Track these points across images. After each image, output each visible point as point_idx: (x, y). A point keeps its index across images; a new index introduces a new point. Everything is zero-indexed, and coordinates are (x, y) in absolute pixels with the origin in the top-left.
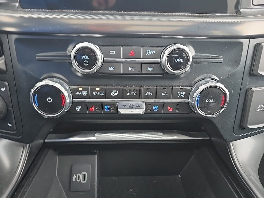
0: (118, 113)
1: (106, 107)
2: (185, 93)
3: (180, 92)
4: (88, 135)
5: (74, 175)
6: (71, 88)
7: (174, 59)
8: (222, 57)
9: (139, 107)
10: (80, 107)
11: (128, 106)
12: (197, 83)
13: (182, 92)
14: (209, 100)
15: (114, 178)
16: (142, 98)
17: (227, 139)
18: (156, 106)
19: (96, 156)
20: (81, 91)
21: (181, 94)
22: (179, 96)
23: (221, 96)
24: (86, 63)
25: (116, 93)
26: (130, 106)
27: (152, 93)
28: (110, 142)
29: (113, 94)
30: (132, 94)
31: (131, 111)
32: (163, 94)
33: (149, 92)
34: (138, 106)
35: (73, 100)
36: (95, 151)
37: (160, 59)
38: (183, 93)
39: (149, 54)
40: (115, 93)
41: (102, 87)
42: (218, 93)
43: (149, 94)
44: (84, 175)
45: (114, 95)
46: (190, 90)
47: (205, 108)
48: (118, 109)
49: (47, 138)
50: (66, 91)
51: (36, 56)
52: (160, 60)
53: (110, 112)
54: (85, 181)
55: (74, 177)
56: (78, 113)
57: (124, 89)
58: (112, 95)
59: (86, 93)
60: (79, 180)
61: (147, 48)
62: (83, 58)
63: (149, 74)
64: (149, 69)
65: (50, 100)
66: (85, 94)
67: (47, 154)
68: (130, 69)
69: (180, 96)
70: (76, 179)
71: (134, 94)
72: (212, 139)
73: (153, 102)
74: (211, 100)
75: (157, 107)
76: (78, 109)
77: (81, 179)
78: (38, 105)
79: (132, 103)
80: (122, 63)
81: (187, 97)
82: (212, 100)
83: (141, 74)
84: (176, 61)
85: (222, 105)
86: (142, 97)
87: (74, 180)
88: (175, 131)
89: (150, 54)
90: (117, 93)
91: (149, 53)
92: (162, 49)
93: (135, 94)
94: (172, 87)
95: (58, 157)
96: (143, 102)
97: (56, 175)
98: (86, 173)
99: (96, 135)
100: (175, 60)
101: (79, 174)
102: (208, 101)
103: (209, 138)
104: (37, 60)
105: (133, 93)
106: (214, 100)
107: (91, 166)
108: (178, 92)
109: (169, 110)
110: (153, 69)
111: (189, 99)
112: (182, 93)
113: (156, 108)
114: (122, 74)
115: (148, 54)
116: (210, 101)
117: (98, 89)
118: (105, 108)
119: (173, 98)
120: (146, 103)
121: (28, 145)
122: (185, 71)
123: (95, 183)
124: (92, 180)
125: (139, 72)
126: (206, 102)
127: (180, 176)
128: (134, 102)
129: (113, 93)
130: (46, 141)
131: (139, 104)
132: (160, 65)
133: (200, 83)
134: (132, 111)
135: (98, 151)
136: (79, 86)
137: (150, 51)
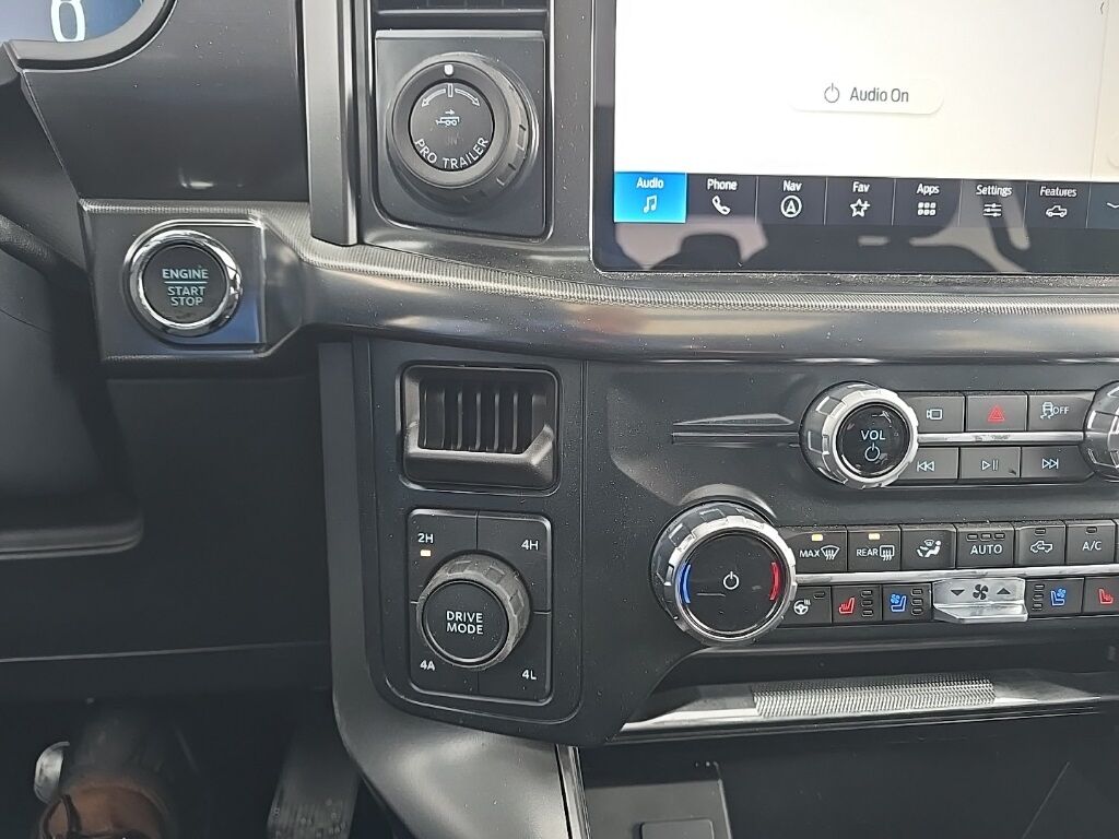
0: (931, 620)
1: (895, 599)
6: (785, 538)
9: (1006, 596)
10: (808, 602)
11: (969, 593)
16: (1020, 563)
18: (1059, 590)
19: (720, 784)
20: (818, 545)
25: (933, 548)
26: (978, 592)
27: (1051, 545)
29: (924, 552)
30: (988, 548)
32: (1086, 547)
33: (1043, 542)
34: (1004, 592)
36: (708, 764)
37: (1085, 430)
39: (1049, 417)
40: (929, 548)
41: (887, 529)
43: (1043, 548)
45: (928, 555)
48: (934, 605)
52: (1085, 435)
53: (908, 618)
56: (798, 622)
57: (962, 532)
58: (921, 554)
59: (835, 550)
61: (1042, 396)
62: (865, 439)
63: (1043, 481)
64: (1045, 463)
65: (732, 582)
66: (830, 555)
68: (985, 465)
71: (992, 548)
73: (1055, 574)
75: (1062, 593)
76: (801, 608)
79: (983, 583)
80: (959, 446)
83: (1020, 481)
86: (1021, 558)
89: (1052, 415)
90: (937, 549)
91: (1049, 413)
92: (1089, 396)
93: (998, 549)
94: (1113, 519)
105: (990, 546)
107: (711, 824)
109: (1103, 600)
110: (1057, 464)
113: (1058, 595)
114: (957, 481)
115: (1045, 415)
117: (874, 536)
118: (892, 601)
119: (1117, 561)
120: (1027, 579)
125: (1013, 476)
128: (992, 579)
129: (925, 549)
131: (1007, 585)
135: (717, 765)
136: (813, 529)
137: (1052, 406)
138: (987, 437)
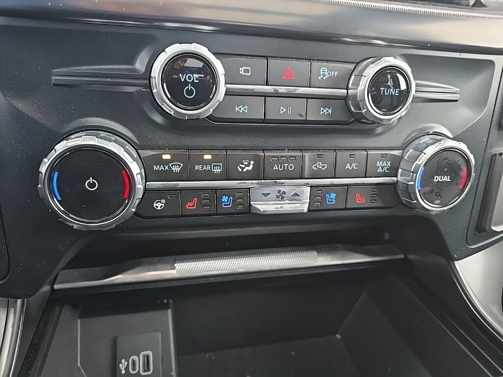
0: (249, 213)
1: (225, 199)
2: (390, 164)
3: (381, 162)
4: (159, 266)
5: (123, 361)
6: (142, 156)
7: (382, 89)
8: (458, 90)
9: (297, 198)
10: (163, 201)
11: (273, 195)
12: (411, 142)
13: (385, 162)
14: (440, 177)
15: (207, 355)
16: (306, 176)
17: (456, 256)
18: (332, 194)
19: (170, 312)
20: (167, 162)
21: (383, 165)
22: (379, 170)
23: (462, 167)
24: (190, 92)
25: (248, 165)
26: (279, 195)
27: (326, 165)
28: (208, 279)
29: (243, 169)
30: (284, 167)
31: (279, 206)
32: (348, 166)
33: (321, 163)
34: (296, 195)
35: (147, 183)
36: (165, 301)
37: (347, 89)
38: (387, 164)
39: (324, 78)
40: (246, 166)
41: (216, 152)
42: (458, 161)
43: (321, 167)
44: (146, 358)
45: (245, 170)
46: (400, 156)
47: (432, 193)
48: (251, 203)
49: (56, 282)
50: (135, 162)
51: (51, 75)
52: (347, 92)
53: (234, 211)
54: (148, 370)
55: (122, 366)
56: (158, 215)
57: (267, 156)
58: (240, 170)
59: (180, 166)
60: (134, 369)
61: (320, 63)
62: (183, 80)
63: (321, 123)
64: (323, 111)
65: (92, 185)
66: (176, 169)
67: (59, 317)
68: (282, 110)
69: (381, 171)
70: (127, 369)
71: (288, 167)
72: (411, 257)
73: (328, 184)
74: (443, 177)
75: (333, 196)
76: (159, 205)
77: (140, 367)
78: (60, 199)
79: (282, 189)
80: (265, 95)
81: (393, 172)
82: (446, 177)
83: (306, 122)
84: (387, 93)
85: (460, 188)
86: (306, 173)
87: (123, 372)
88: (339, 245)
89: (327, 77)
90: (251, 166)
91: (324, 75)
92: (352, 66)
93: (291, 167)
94: (366, 150)
95: (79, 321)
96: (307, 185)
97: (79, 365)
98: (150, 353)
99: (176, 265)
100: (384, 90)
101: (135, 358)
102: (437, 179)
103: (402, 256)
104: (54, 85)
105: (286, 165)
106: (449, 177)
107: (160, 334)
108: (378, 162)
109: (359, 201)
110: (330, 111)
111: (396, 176)
112: (385, 165)
113: (331, 197)
114: (264, 121)
115: (322, 76)
116: (441, 179)
117: (207, 157)
118: (223, 200)
119: (367, 176)
120: (311, 187)
121: (19, 301)
122: (400, 116)
123: (172, 373)
124: (164, 367)
125: (301, 118)
126: (435, 180)
127: (338, 336)
128: (288, 186)
129: (243, 166)
130: (56, 287)
131: (298, 190)
132: (345, 104)
133: (421, 142)
134: (282, 205)
135: (171, 301)
136: (163, 151)
137: (326, 70)
138: (282, 90)
